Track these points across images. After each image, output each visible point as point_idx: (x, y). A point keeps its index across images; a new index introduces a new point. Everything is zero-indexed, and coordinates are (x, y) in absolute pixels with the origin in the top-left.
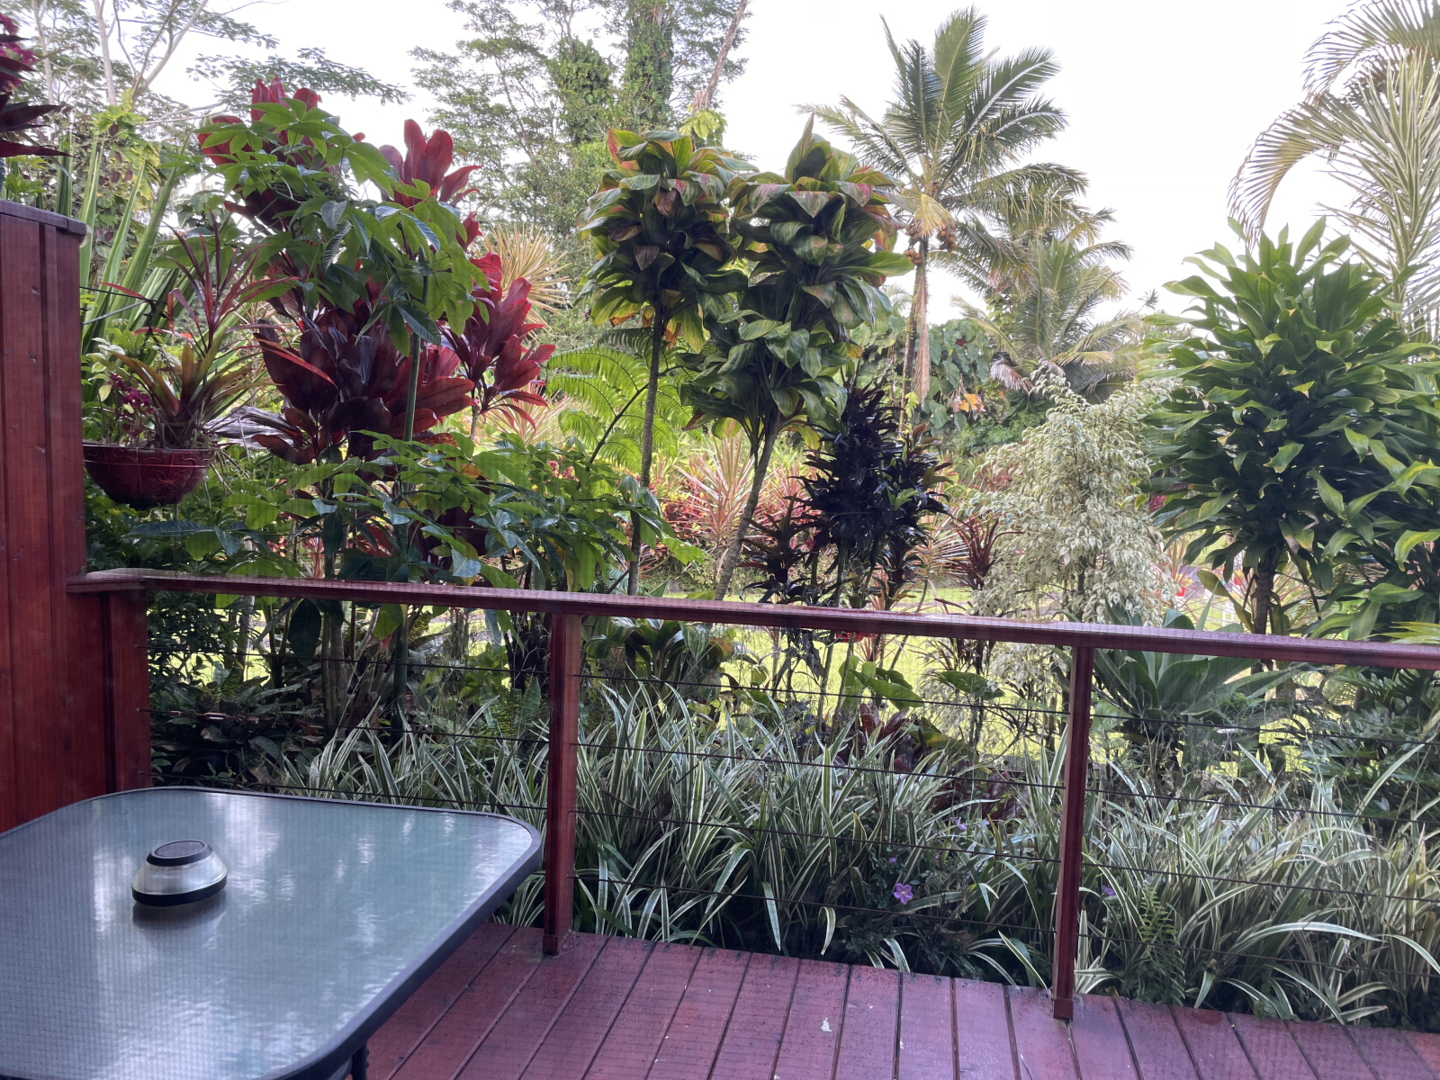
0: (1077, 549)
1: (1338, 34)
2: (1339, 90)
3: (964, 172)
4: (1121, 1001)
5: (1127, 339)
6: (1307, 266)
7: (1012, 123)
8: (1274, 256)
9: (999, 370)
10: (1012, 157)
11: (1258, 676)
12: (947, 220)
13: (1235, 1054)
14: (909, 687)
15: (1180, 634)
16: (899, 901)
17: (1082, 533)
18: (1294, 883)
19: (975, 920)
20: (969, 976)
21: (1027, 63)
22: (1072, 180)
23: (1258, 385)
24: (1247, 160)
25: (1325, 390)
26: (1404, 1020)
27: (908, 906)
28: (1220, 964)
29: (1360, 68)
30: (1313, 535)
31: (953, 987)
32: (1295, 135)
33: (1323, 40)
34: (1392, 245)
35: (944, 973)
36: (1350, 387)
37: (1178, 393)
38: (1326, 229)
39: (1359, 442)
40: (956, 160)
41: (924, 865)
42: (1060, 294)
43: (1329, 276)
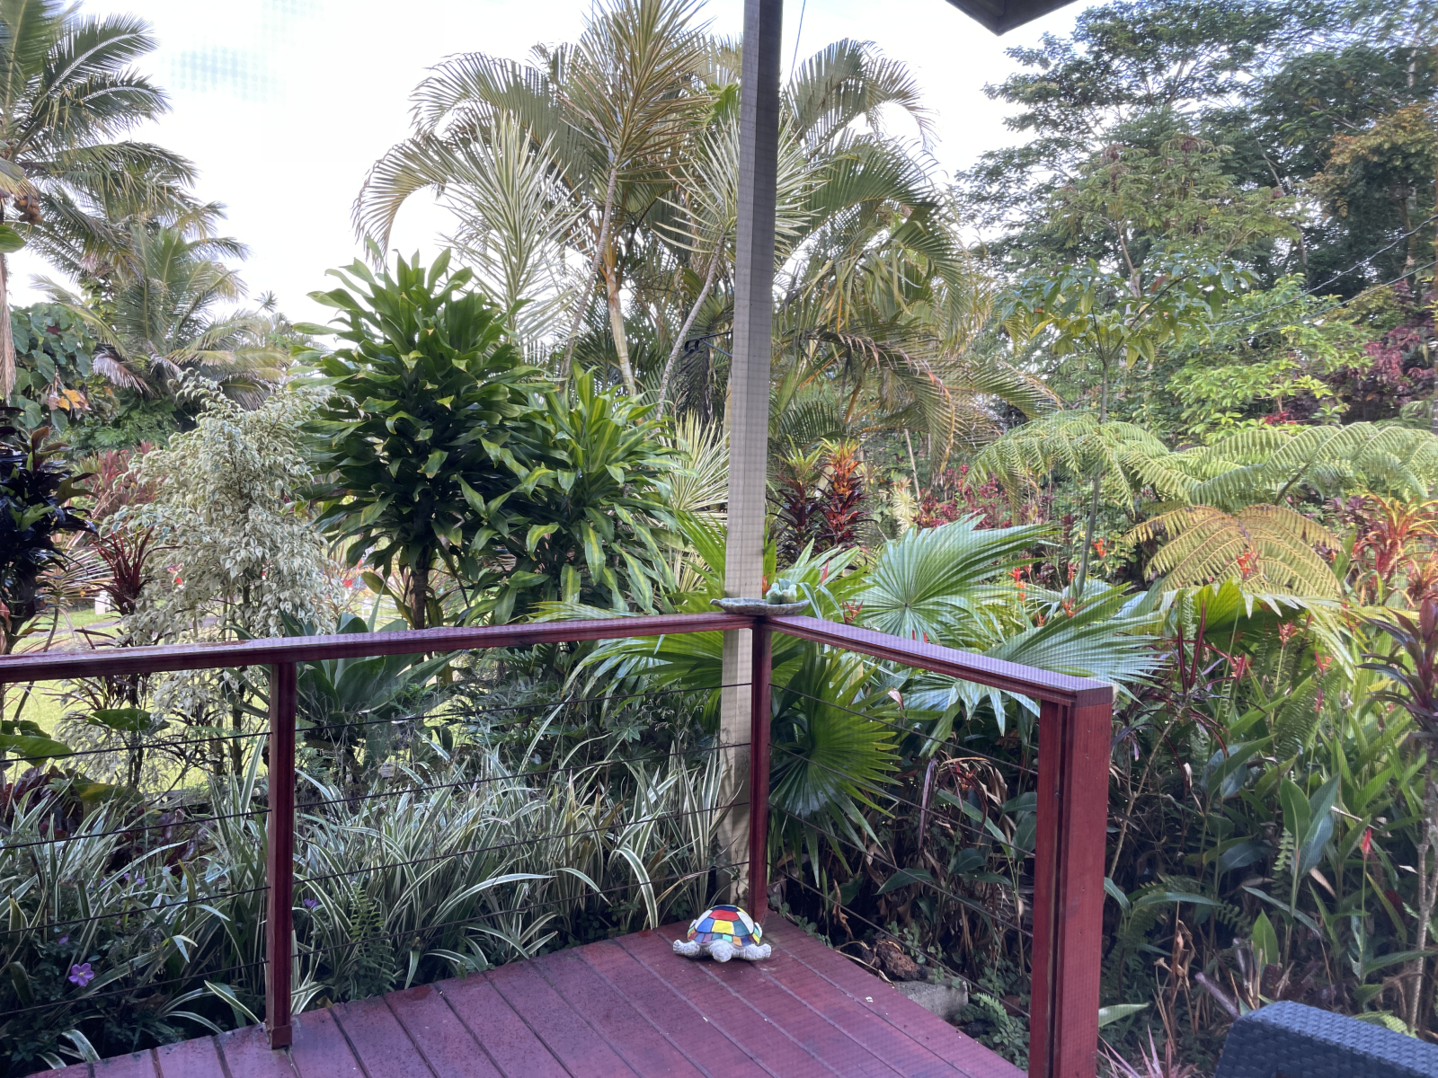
0: (243, 561)
1: (440, 81)
2: (441, 133)
3: (46, 135)
4: (336, 1007)
5: (246, 340)
6: (438, 291)
7: (101, 92)
8: (410, 276)
9: (102, 364)
10: (105, 130)
11: (419, 667)
12: (27, 189)
13: (448, 1019)
14: (49, 736)
15: (350, 638)
16: (76, 985)
17: (248, 544)
18: (478, 848)
19: (172, 978)
20: (168, 1040)
21: (116, 31)
22: (175, 166)
23: (404, 396)
24: (366, 184)
25: (462, 404)
26: (571, 939)
27: (88, 988)
28: (423, 939)
29: (456, 116)
30: (461, 533)
31: (155, 1057)
32: (406, 167)
33: (425, 83)
34: (505, 281)
35: (142, 1046)
36: (482, 401)
37: (334, 402)
38: (452, 260)
39: (493, 450)
40: (36, 120)
41: (103, 936)
42: (169, 286)
43: (458, 302)
